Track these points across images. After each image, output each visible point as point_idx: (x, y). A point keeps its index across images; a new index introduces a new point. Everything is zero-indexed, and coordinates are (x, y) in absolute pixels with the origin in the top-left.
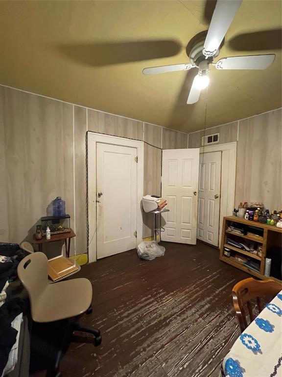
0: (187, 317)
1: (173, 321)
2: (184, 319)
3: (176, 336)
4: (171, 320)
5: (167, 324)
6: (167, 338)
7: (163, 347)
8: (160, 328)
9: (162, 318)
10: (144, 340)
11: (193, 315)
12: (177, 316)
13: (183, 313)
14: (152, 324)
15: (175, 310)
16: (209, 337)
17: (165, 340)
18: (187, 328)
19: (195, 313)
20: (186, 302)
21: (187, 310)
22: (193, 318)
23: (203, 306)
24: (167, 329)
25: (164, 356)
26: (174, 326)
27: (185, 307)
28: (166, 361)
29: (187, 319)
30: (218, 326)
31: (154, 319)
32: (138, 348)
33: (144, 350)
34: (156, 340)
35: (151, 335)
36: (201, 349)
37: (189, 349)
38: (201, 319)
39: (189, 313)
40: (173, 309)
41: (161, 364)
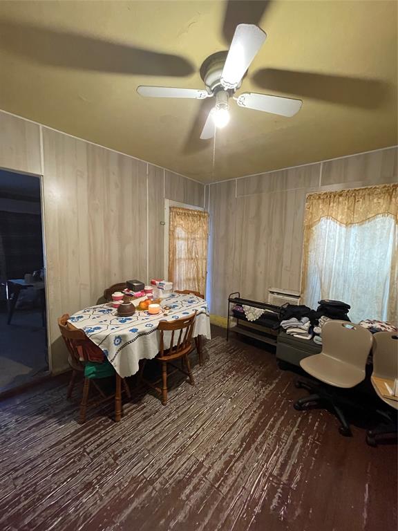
0: (220, 457)
1: (238, 446)
2: (224, 453)
3: (230, 429)
4: (241, 446)
5: (243, 440)
6: (239, 425)
7: (240, 417)
8: (250, 433)
9: (253, 447)
10: (260, 418)
11: (213, 464)
12: (234, 456)
13: (227, 463)
14: (261, 436)
15: (239, 465)
16: (194, 437)
17: (240, 423)
18: (219, 442)
19: (210, 468)
20: (224, 490)
21: (223, 470)
22: (211, 459)
23: (195, 489)
24: (242, 434)
25: (236, 411)
26: (235, 440)
27: (226, 478)
28: (234, 409)
29: (219, 454)
30: (180, 454)
31: (262, 444)
32: (260, 411)
33: (255, 412)
34: (249, 421)
35: (256, 424)
36: (203, 424)
37: (217, 420)
38: (201, 459)
39: (218, 467)
40: (244, 468)
41: (237, 406)
